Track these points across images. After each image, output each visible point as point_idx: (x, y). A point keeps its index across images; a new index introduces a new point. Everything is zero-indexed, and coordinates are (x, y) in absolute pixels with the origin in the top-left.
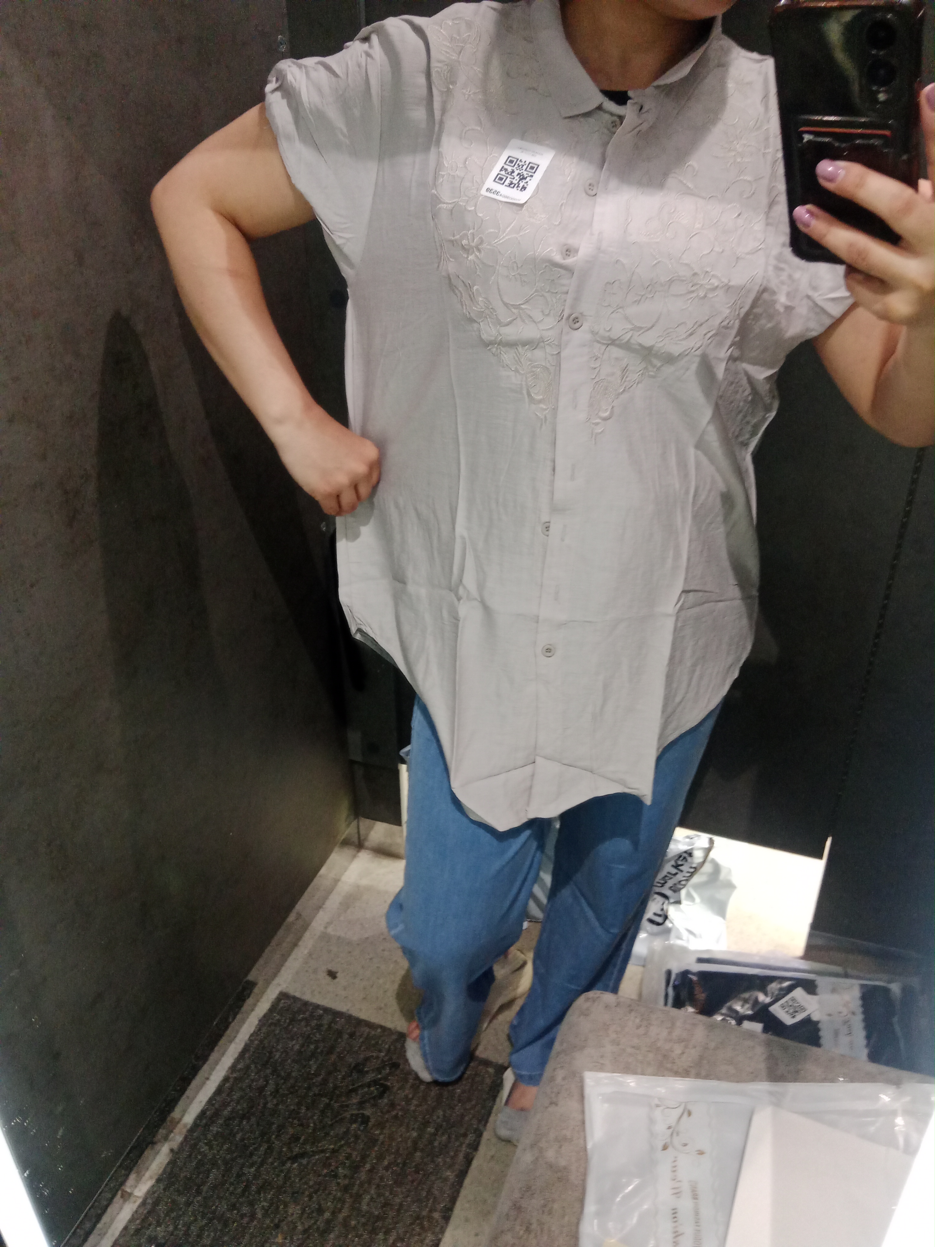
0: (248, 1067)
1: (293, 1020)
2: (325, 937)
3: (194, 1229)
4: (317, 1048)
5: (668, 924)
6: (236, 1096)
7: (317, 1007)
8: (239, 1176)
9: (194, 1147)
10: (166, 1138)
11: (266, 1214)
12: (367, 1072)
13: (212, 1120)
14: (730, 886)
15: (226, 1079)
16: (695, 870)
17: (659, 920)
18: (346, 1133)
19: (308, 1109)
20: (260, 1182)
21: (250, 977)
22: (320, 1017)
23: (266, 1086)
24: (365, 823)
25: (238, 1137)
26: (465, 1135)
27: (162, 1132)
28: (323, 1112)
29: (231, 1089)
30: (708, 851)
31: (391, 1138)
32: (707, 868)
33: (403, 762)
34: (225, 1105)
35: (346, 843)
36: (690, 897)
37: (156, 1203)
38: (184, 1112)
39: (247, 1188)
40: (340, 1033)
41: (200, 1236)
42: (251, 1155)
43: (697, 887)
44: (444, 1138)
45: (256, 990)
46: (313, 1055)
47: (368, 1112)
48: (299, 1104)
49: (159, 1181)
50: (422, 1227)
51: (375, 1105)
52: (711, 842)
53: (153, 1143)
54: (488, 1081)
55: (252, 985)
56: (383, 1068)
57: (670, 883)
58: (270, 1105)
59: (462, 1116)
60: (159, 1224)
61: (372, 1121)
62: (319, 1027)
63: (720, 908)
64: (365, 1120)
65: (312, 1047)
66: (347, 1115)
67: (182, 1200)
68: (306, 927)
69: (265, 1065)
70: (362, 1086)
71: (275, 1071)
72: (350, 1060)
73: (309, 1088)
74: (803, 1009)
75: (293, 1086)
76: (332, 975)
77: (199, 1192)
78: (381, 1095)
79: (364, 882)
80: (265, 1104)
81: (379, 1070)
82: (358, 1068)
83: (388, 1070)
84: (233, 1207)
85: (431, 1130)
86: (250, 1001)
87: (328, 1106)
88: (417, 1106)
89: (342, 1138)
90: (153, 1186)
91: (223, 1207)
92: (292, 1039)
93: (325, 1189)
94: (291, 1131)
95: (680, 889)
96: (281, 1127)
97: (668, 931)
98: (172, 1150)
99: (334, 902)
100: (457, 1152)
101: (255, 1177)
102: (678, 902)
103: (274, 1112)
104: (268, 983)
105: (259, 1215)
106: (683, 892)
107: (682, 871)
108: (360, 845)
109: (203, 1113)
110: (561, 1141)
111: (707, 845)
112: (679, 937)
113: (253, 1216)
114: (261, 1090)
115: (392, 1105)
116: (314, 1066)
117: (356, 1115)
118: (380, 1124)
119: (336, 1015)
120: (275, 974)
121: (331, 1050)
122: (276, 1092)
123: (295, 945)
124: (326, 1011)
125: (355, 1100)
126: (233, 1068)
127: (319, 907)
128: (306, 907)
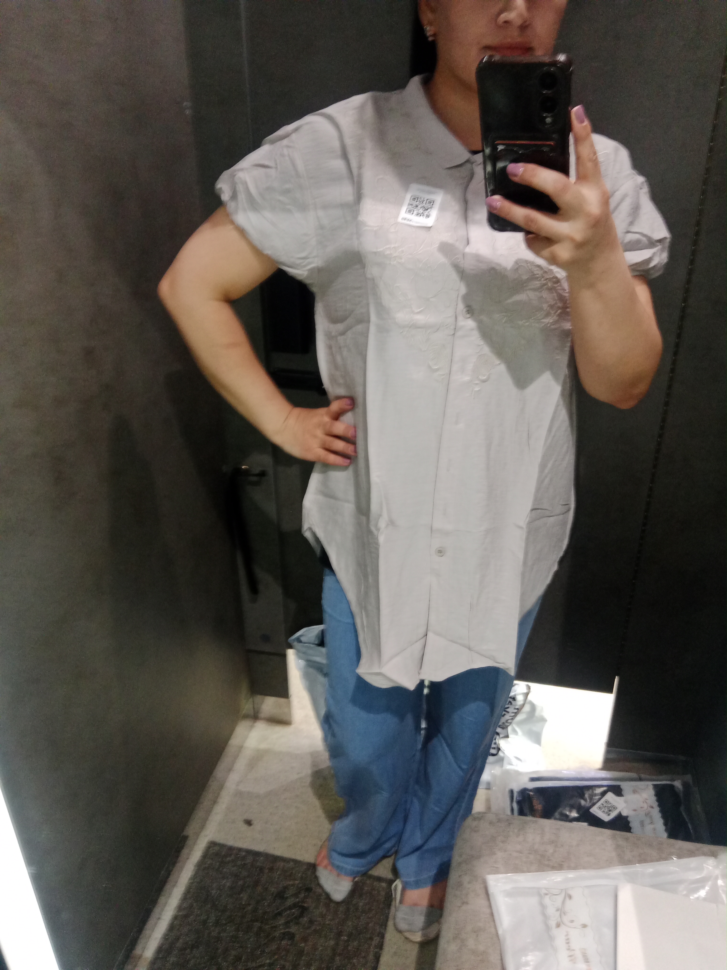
0: (191, 906)
1: (222, 863)
2: (239, 794)
4: (244, 883)
5: (500, 754)
6: (185, 930)
7: (240, 850)
12: (287, 898)
13: (168, 952)
14: (543, 720)
15: (175, 918)
16: (518, 710)
17: (496, 752)
18: (278, 949)
19: (244, 933)
21: (185, 833)
22: (244, 858)
23: (208, 918)
24: (258, 698)
26: (371, 939)
28: (257, 934)
29: (180, 925)
30: (526, 695)
31: (315, 948)
32: (527, 708)
33: (291, 647)
34: (177, 939)
35: (246, 717)
36: (515, 732)
38: (144, 948)
40: (261, 869)
43: (520, 723)
44: (356, 943)
45: (189, 842)
46: (242, 889)
47: (293, 929)
48: (237, 929)
51: (297, 924)
52: (529, 688)
54: (383, 893)
55: (186, 838)
56: (299, 893)
58: (213, 934)
59: (368, 923)
61: (297, 937)
62: (244, 866)
63: (537, 738)
64: (292, 936)
65: (241, 882)
66: (277, 934)
68: (221, 787)
69: (204, 902)
70: (285, 910)
71: (213, 906)
72: (273, 890)
73: (243, 917)
74: (615, 808)
75: (230, 917)
76: (249, 823)
78: (301, 915)
79: (263, 746)
80: (210, 933)
81: (296, 895)
82: (281, 895)
83: (303, 894)
85: (344, 938)
86: (185, 851)
87: (260, 928)
88: (331, 920)
89: (275, 954)
92: (223, 878)
94: (233, 953)
95: (507, 727)
96: (225, 951)
97: (502, 760)
99: (241, 765)
100: (367, 953)
102: (507, 737)
103: (218, 939)
104: (197, 835)
106: (510, 729)
107: (508, 712)
108: (255, 717)
109: (160, 949)
110: (477, 931)
111: (525, 691)
112: (511, 764)
114: (205, 922)
115: (311, 922)
116: (244, 896)
117: (284, 934)
118: (305, 939)
119: (257, 854)
120: (203, 827)
121: (257, 883)
122: (217, 923)
123: (215, 802)
124: (249, 852)
125: (281, 921)
126: (180, 908)
127: (230, 770)
128: (219, 771)
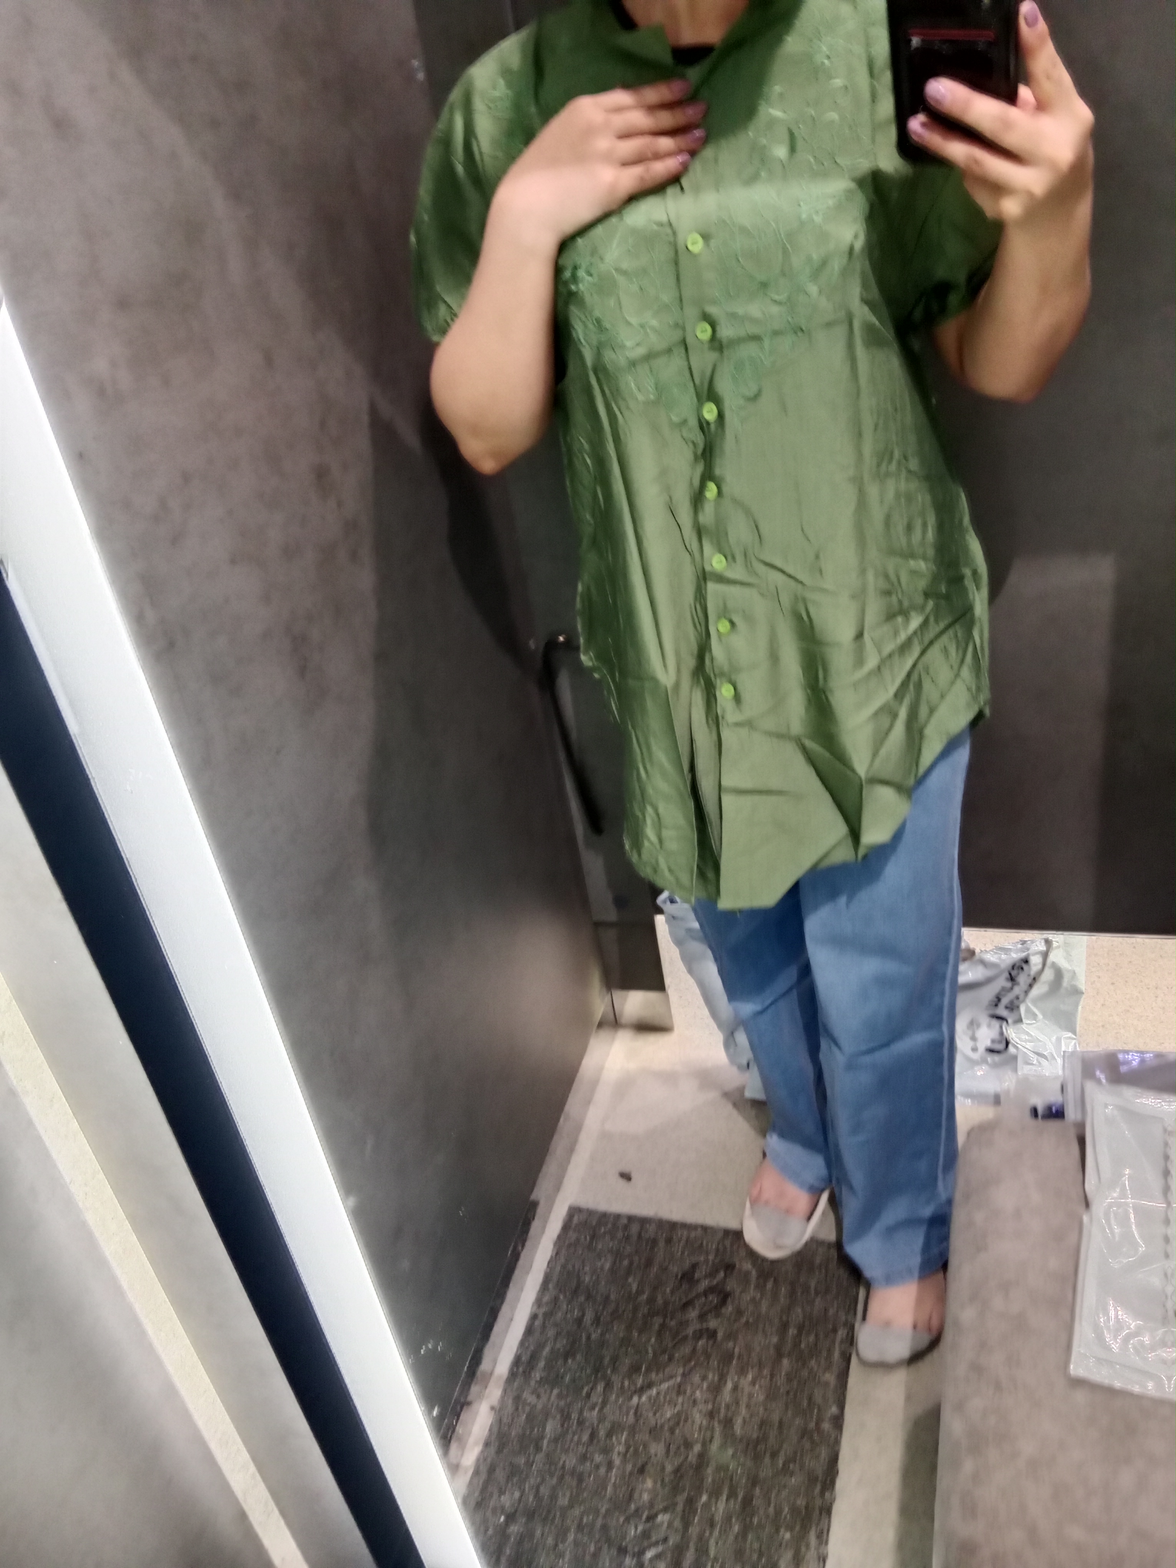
0: (556, 1300)
1: (593, 1237)
2: (605, 1136)
3: (545, 1491)
4: (631, 1263)
5: (1011, 1049)
6: (551, 1333)
7: (618, 1217)
8: (581, 1422)
9: (517, 1399)
10: (480, 1396)
11: (624, 1460)
12: (698, 1281)
13: (531, 1364)
14: (1076, 993)
15: (534, 1317)
16: (1034, 979)
17: (1001, 1047)
18: (694, 1352)
19: (640, 1332)
20: (607, 1425)
21: (533, 1197)
22: (626, 1227)
23: (583, 1315)
24: (618, 995)
25: (567, 1378)
26: (835, 1330)
27: (474, 1389)
28: (660, 1334)
29: (544, 1327)
30: (1045, 955)
31: (749, 1348)
32: (1048, 975)
33: (660, 911)
34: (540, 1346)
35: (602, 1025)
36: (1031, 1013)
37: (491, 1470)
38: (495, 1362)
39: (593, 1436)
40: (654, 1242)
41: (553, 1497)
42: (588, 1396)
43: (1038, 1000)
44: (812, 1338)
45: (540, 1210)
46: (629, 1272)
47: (713, 1324)
48: (629, 1328)
49: (487, 1444)
50: (813, 1442)
51: (718, 1316)
52: (1048, 942)
53: (469, 1404)
55: (534, 1205)
56: (717, 1271)
57: (1005, 1001)
58: (593, 1336)
59: (825, 1310)
60: (501, 1492)
61: (720, 1335)
62: (627, 1238)
63: (1068, 1022)
64: (712, 1334)
65: (626, 1262)
66: (690, 1331)
67: (521, 1460)
68: (579, 1128)
69: (575, 1292)
70: (698, 1296)
71: (589, 1297)
72: (675, 1269)
73: (635, 1310)
75: (615, 1311)
76: (626, 1177)
77: (538, 1449)
78: (724, 1301)
79: (634, 1066)
80: (589, 1338)
81: (712, 1274)
82: (688, 1277)
83: (722, 1274)
84: (584, 1458)
85: (792, 1331)
86: (535, 1225)
87: (663, 1326)
89: (690, 1360)
90: (482, 1452)
91: (570, 1461)
92: (599, 1257)
93: (686, 1420)
94: (627, 1361)
95: (1018, 1007)
96: (615, 1360)
97: (1015, 1058)
98: (492, 1408)
99: (604, 1094)
100: (830, 1352)
101: (601, 1419)
102: (1019, 1020)
103: (602, 1344)
104: (551, 1199)
105: (617, 1461)
106: (1023, 1009)
107: (1018, 983)
108: (615, 1025)
109: (517, 1361)
111: (1042, 947)
112: (1028, 1063)
113: (610, 1465)
114: (579, 1321)
115: (739, 1313)
116: (633, 1284)
117: (701, 1330)
118: (731, 1336)
119: (644, 1221)
120: (558, 1187)
121: (649, 1263)
122: (597, 1321)
123: (571, 1150)
124: (631, 1219)
125: (693, 1314)
126: (538, 1302)
127: (588, 1102)
128: (573, 1105)
